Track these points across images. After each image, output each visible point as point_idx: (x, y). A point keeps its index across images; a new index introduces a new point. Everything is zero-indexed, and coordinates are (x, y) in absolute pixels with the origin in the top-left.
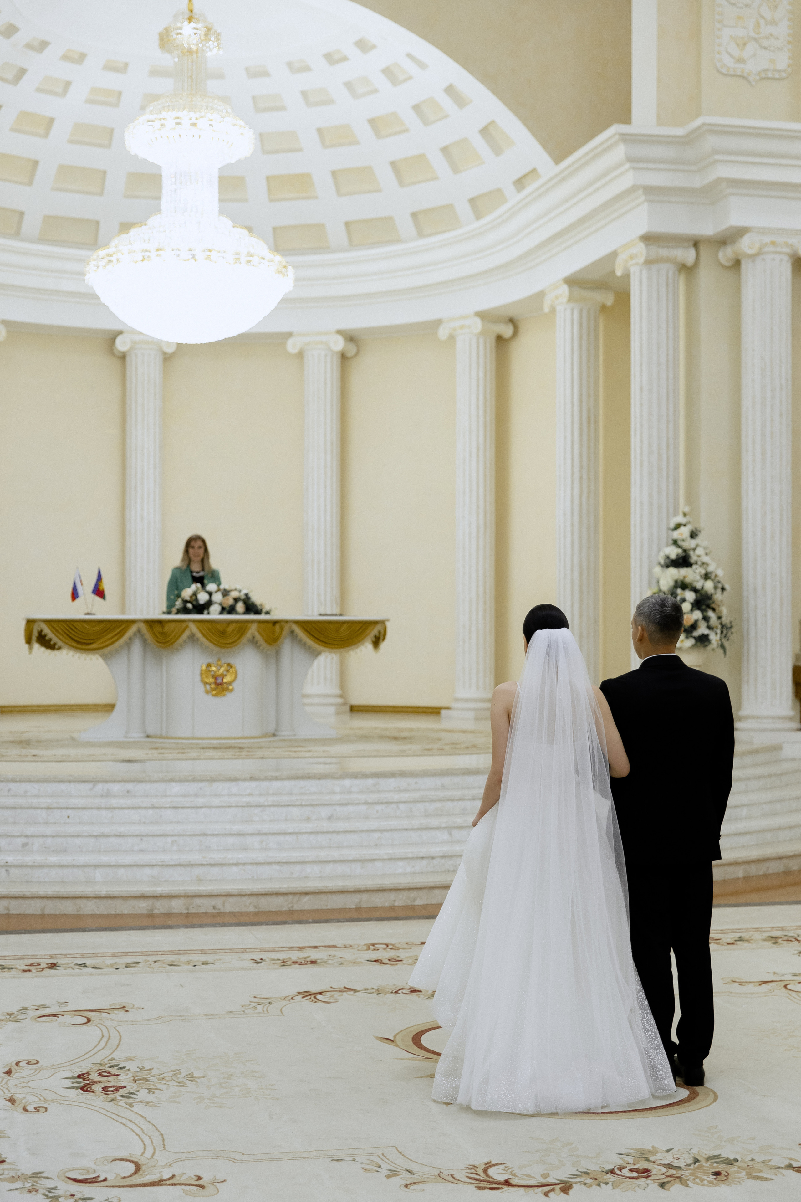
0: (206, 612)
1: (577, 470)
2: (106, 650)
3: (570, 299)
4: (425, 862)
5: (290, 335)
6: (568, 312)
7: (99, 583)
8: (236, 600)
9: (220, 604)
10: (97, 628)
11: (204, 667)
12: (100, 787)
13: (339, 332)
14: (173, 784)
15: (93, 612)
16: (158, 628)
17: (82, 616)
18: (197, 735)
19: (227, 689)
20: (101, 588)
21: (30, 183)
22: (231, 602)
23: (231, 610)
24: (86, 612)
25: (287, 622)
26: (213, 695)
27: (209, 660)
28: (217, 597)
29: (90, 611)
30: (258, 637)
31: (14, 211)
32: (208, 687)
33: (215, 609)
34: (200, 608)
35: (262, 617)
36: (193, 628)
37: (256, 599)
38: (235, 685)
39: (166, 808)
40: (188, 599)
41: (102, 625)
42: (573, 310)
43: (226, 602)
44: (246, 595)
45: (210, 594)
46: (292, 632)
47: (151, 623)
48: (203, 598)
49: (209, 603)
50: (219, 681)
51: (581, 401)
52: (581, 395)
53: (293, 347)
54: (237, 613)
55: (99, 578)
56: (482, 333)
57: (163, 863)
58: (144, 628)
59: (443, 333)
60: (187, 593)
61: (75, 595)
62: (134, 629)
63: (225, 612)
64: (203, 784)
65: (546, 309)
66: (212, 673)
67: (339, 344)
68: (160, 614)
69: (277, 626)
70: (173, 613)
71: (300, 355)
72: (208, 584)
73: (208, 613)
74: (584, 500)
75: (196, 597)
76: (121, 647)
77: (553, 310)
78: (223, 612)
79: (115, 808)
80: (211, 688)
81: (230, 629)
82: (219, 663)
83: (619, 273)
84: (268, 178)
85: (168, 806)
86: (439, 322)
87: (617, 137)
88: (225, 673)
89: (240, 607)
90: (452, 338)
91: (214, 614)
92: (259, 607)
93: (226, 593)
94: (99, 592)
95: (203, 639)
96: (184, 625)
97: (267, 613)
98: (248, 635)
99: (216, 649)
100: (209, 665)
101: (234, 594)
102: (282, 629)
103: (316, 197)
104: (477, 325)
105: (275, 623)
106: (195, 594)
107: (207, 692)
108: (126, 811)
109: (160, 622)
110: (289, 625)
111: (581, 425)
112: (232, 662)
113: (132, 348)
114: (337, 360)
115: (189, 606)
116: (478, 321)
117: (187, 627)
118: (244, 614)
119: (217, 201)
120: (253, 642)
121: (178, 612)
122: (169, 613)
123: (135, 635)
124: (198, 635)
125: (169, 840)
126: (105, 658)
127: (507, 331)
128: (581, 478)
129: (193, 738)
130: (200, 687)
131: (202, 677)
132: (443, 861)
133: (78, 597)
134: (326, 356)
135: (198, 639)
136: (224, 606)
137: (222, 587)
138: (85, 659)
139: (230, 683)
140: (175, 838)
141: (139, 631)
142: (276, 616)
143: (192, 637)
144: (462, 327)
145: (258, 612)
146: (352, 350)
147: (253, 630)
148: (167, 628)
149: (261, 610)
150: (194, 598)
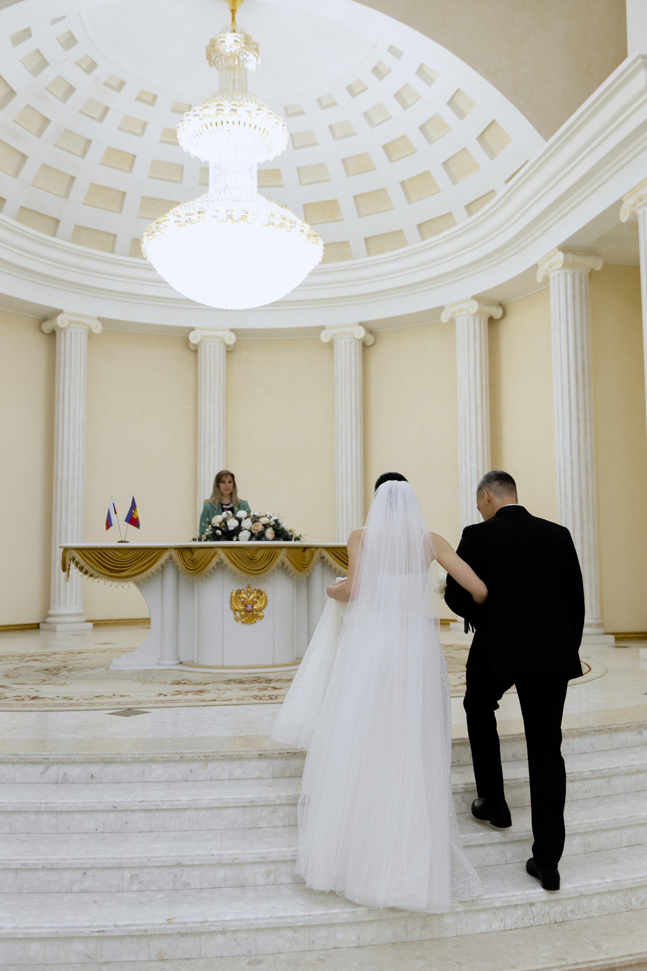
0: (235, 538)
1: (574, 413)
2: (138, 578)
3: (565, 265)
4: (520, 912)
5: (323, 328)
6: (562, 277)
7: (133, 511)
8: (265, 526)
9: (250, 531)
10: (129, 555)
11: (234, 595)
12: (54, 770)
13: (361, 324)
14: (154, 766)
15: (127, 540)
16: (187, 555)
17: (115, 544)
18: (225, 664)
19: (257, 616)
20: (134, 516)
21: (120, 212)
22: (260, 528)
23: (261, 536)
24: (120, 540)
25: (317, 548)
26: (243, 622)
27: (240, 587)
28: (247, 524)
29: (123, 540)
30: (287, 562)
31: (109, 234)
32: (238, 614)
33: (244, 535)
34: (230, 535)
35: (292, 543)
36: (221, 554)
37: (286, 525)
38: (264, 611)
39: (133, 811)
40: (218, 525)
41: (135, 552)
42: (566, 274)
43: (256, 528)
44: (276, 521)
45: (240, 520)
46: (323, 558)
47: (181, 550)
48: (232, 524)
49: (239, 529)
50: (249, 608)
51: (576, 353)
52: (576, 347)
53: (325, 337)
54: (266, 540)
55: (134, 506)
56: (478, 314)
57: (102, 934)
58: (174, 553)
59: (445, 317)
60: (217, 520)
61: (109, 524)
62: (165, 556)
63: (254, 538)
64: (195, 766)
65: (539, 279)
66: (242, 600)
67: (361, 333)
68: (190, 541)
69: (307, 552)
70: (203, 540)
71: (330, 345)
72: (238, 511)
73: (238, 540)
74: (582, 439)
75: (226, 523)
76: (153, 574)
77: (547, 279)
78: (252, 538)
79: (61, 812)
80: (241, 616)
81: (258, 555)
82: (249, 589)
83: (624, 218)
84: (304, 206)
85: (136, 808)
86: (441, 308)
87: (640, 61)
88: (255, 600)
89: (270, 533)
90: (452, 321)
91: (244, 539)
92: (290, 534)
93: (255, 519)
94: (133, 520)
95: (231, 566)
96: (213, 551)
97: (297, 539)
98: (278, 561)
99: (245, 576)
100: (239, 592)
101: (264, 520)
102: (312, 555)
103: (342, 220)
104: (475, 306)
105: (305, 548)
106: (225, 521)
107: (237, 620)
108: (77, 816)
109: (190, 549)
110: (319, 550)
111: (577, 373)
112: (262, 588)
113: (201, 341)
114: (359, 347)
115: (219, 532)
116: (475, 303)
117: (216, 553)
118: (273, 540)
119: (256, 187)
120: (283, 567)
121: (208, 538)
122: (200, 540)
123: (167, 562)
124: (227, 561)
125: (127, 874)
126: (137, 584)
127: (497, 313)
128: (578, 420)
129: (223, 667)
130: (230, 615)
131: (232, 605)
132: (547, 908)
133: (111, 525)
134: (351, 343)
135: (226, 566)
136: (253, 532)
137: (252, 514)
138: (117, 587)
139: (260, 610)
140: (136, 871)
141: (171, 558)
142: (305, 542)
143: (220, 564)
144: (460, 310)
145: (287, 538)
146: (370, 340)
147: (282, 556)
148: (196, 553)
149: (292, 536)
150: (223, 524)
